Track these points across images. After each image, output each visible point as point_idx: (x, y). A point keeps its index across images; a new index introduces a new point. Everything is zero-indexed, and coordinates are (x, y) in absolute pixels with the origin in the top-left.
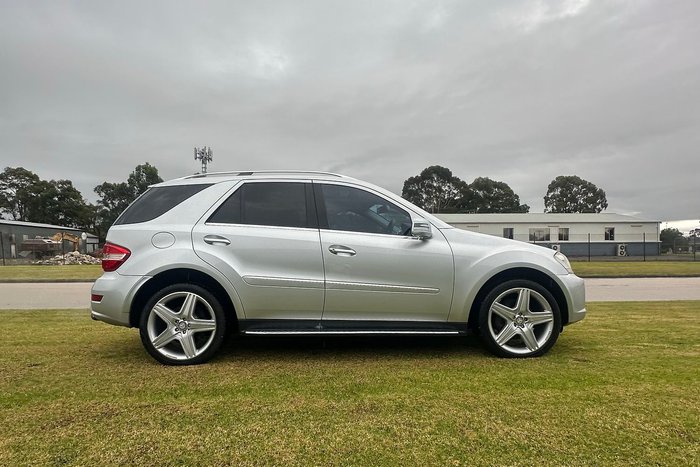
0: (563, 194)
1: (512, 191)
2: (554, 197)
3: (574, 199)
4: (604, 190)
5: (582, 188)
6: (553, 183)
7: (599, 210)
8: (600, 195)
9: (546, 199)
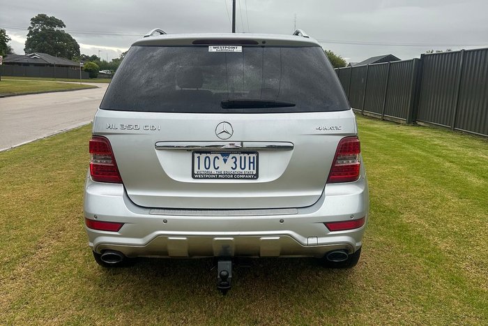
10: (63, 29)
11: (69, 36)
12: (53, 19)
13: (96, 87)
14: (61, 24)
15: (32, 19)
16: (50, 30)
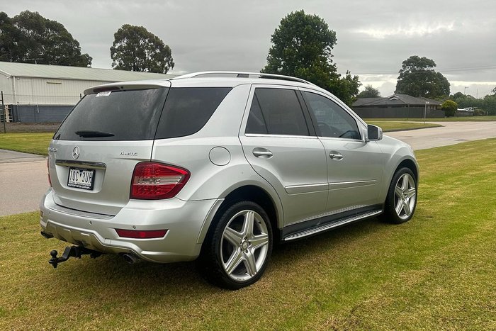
0: (130, 47)
1: (70, 36)
2: (121, 49)
3: (142, 55)
4: (170, 48)
5: (150, 42)
6: (120, 32)
7: (167, 70)
8: (166, 52)
9: (113, 50)
10: (434, 68)
11: (439, 75)
12: (424, 59)
13: (441, 126)
14: (431, 64)
15: (404, 62)
16: (420, 71)
